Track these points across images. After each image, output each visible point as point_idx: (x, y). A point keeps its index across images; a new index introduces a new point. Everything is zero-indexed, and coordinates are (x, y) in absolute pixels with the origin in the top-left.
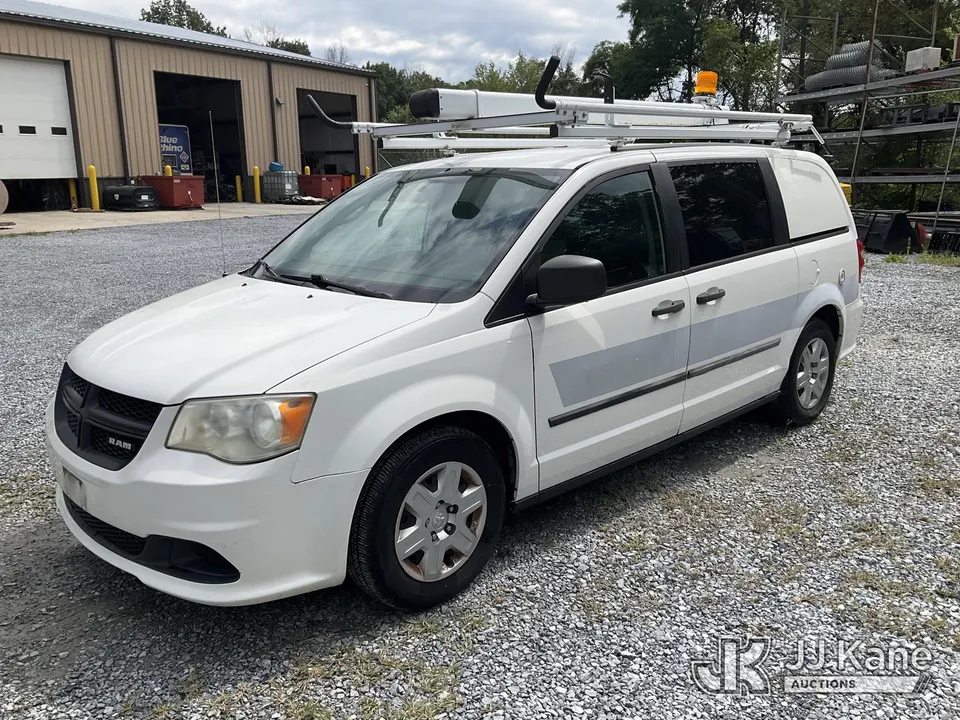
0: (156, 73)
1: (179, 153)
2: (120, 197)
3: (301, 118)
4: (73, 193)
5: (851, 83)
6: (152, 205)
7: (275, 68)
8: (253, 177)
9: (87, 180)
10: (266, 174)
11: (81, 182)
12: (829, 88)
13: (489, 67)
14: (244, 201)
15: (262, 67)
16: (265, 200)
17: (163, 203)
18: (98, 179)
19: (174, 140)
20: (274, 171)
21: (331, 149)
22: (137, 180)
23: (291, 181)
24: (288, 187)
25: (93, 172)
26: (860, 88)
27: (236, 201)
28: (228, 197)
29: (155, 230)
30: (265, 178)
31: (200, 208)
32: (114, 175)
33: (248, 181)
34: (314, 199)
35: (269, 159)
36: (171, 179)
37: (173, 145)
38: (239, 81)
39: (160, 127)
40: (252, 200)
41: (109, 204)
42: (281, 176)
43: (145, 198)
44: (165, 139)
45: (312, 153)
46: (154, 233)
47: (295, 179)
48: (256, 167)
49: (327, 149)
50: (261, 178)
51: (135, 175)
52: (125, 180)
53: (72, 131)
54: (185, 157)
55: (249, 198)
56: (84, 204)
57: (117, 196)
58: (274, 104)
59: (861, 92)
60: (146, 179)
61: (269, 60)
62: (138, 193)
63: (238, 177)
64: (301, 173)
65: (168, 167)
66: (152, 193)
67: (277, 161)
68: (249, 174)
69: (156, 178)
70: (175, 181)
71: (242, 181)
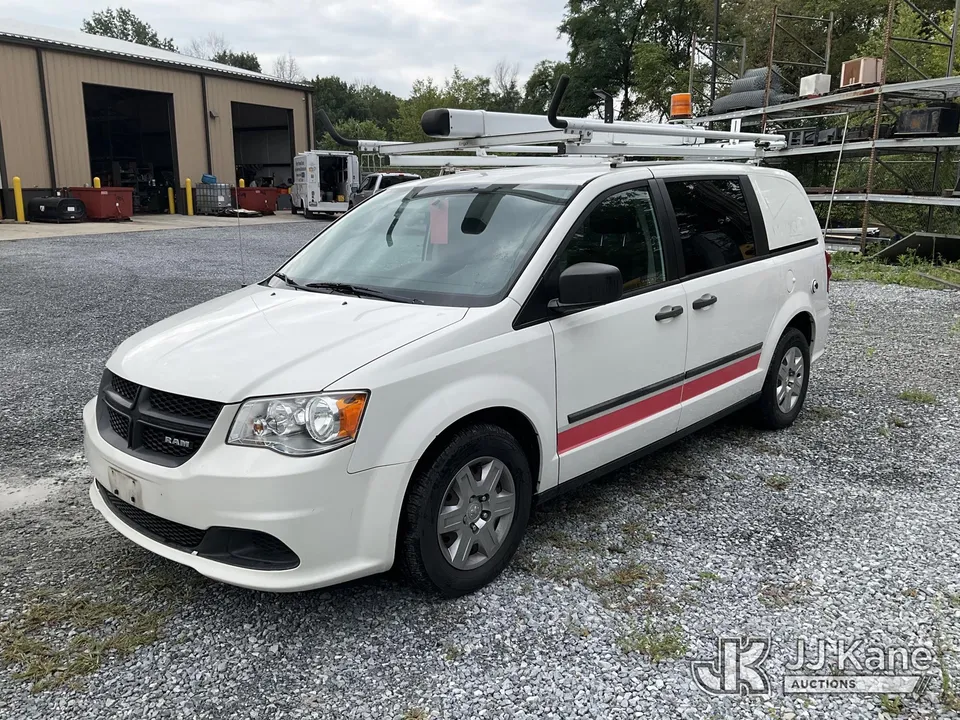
0: (86, 86)
2: (47, 207)
3: (236, 130)
5: (753, 106)
6: (78, 216)
7: (209, 82)
8: (185, 189)
9: (12, 190)
10: (199, 186)
11: (6, 193)
12: (732, 111)
13: (426, 83)
14: (176, 212)
15: (195, 81)
16: (197, 212)
17: (88, 215)
18: (23, 190)
20: (207, 182)
21: (268, 162)
22: (64, 191)
23: (224, 193)
24: (221, 199)
25: (17, 183)
26: (760, 111)
27: (168, 213)
28: (160, 208)
29: (74, 241)
30: (198, 191)
32: (41, 186)
33: (180, 193)
34: (247, 211)
35: (203, 170)
36: (99, 191)
38: (170, 95)
40: (184, 212)
41: (34, 216)
42: (214, 188)
43: (71, 209)
45: (250, 165)
46: (73, 244)
47: (229, 191)
48: (188, 180)
49: (264, 162)
50: (193, 190)
51: (61, 187)
52: (52, 191)
55: (181, 210)
56: (9, 215)
57: (42, 208)
58: (208, 117)
59: (761, 115)
60: (72, 190)
61: (203, 73)
62: (64, 204)
63: (170, 189)
64: (234, 186)
65: (97, 179)
66: (79, 205)
67: (210, 173)
68: (182, 186)
69: (84, 190)
70: (102, 193)
71: (174, 193)
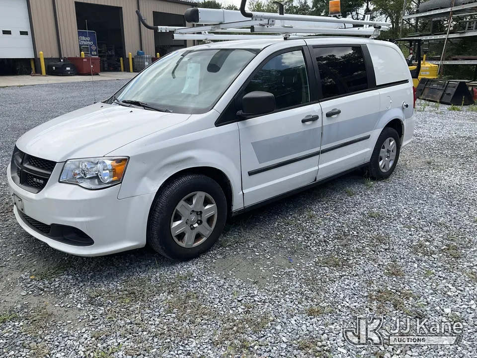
0: (76, 3)
1: (91, 46)
2: (56, 68)
4: (33, 66)
6: (72, 72)
8: (129, 58)
9: (39, 59)
10: (135, 57)
11: (36, 60)
14: (124, 71)
16: (135, 70)
17: (77, 72)
18: (45, 59)
19: (88, 39)
20: (140, 55)
21: (173, 44)
22: (65, 59)
23: (148, 61)
24: (147, 64)
25: (42, 55)
27: (121, 71)
28: (115, 68)
30: (135, 59)
31: (98, 74)
32: (54, 57)
33: (126, 61)
35: (138, 49)
36: (83, 59)
37: (87, 41)
38: (121, 8)
39: (78, 31)
40: (128, 71)
41: (50, 72)
42: (143, 58)
43: (68, 69)
44: (83, 38)
45: (164, 46)
47: (150, 59)
48: (130, 54)
49: (171, 44)
50: (133, 59)
51: (64, 57)
52: (59, 60)
53: (31, 32)
54: (94, 48)
55: (127, 70)
56: (38, 72)
57: (54, 68)
60: (69, 58)
62: (64, 66)
63: (121, 58)
64: (154, 57)
65: (82, 52)
66: (72, 66)
67: (142, 50)
68: (127, 57)
69: (76, 59)
70: (84, 60)
71: (123, 61)
